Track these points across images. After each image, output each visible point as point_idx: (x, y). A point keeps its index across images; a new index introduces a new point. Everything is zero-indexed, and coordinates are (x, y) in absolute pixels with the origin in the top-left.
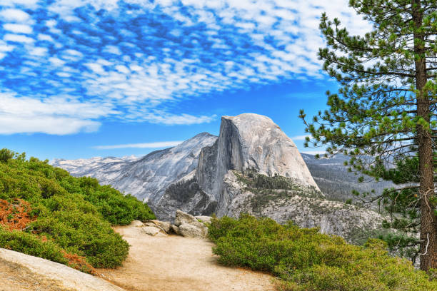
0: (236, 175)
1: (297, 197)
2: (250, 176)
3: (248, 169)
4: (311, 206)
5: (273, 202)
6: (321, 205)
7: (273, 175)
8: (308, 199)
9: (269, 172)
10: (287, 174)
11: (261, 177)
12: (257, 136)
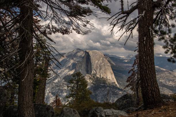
0: (89, 76)
1: (108, 88)
2: (94, 77)
3: (93, 74)
4: (112, 92)
5: (100, 89)
6: (115, 92)
7: (101, 77)
8: (111, 89)
9: (100, 76)
10: (106, 77)
11: (97, 78)
12: (97, 61)
